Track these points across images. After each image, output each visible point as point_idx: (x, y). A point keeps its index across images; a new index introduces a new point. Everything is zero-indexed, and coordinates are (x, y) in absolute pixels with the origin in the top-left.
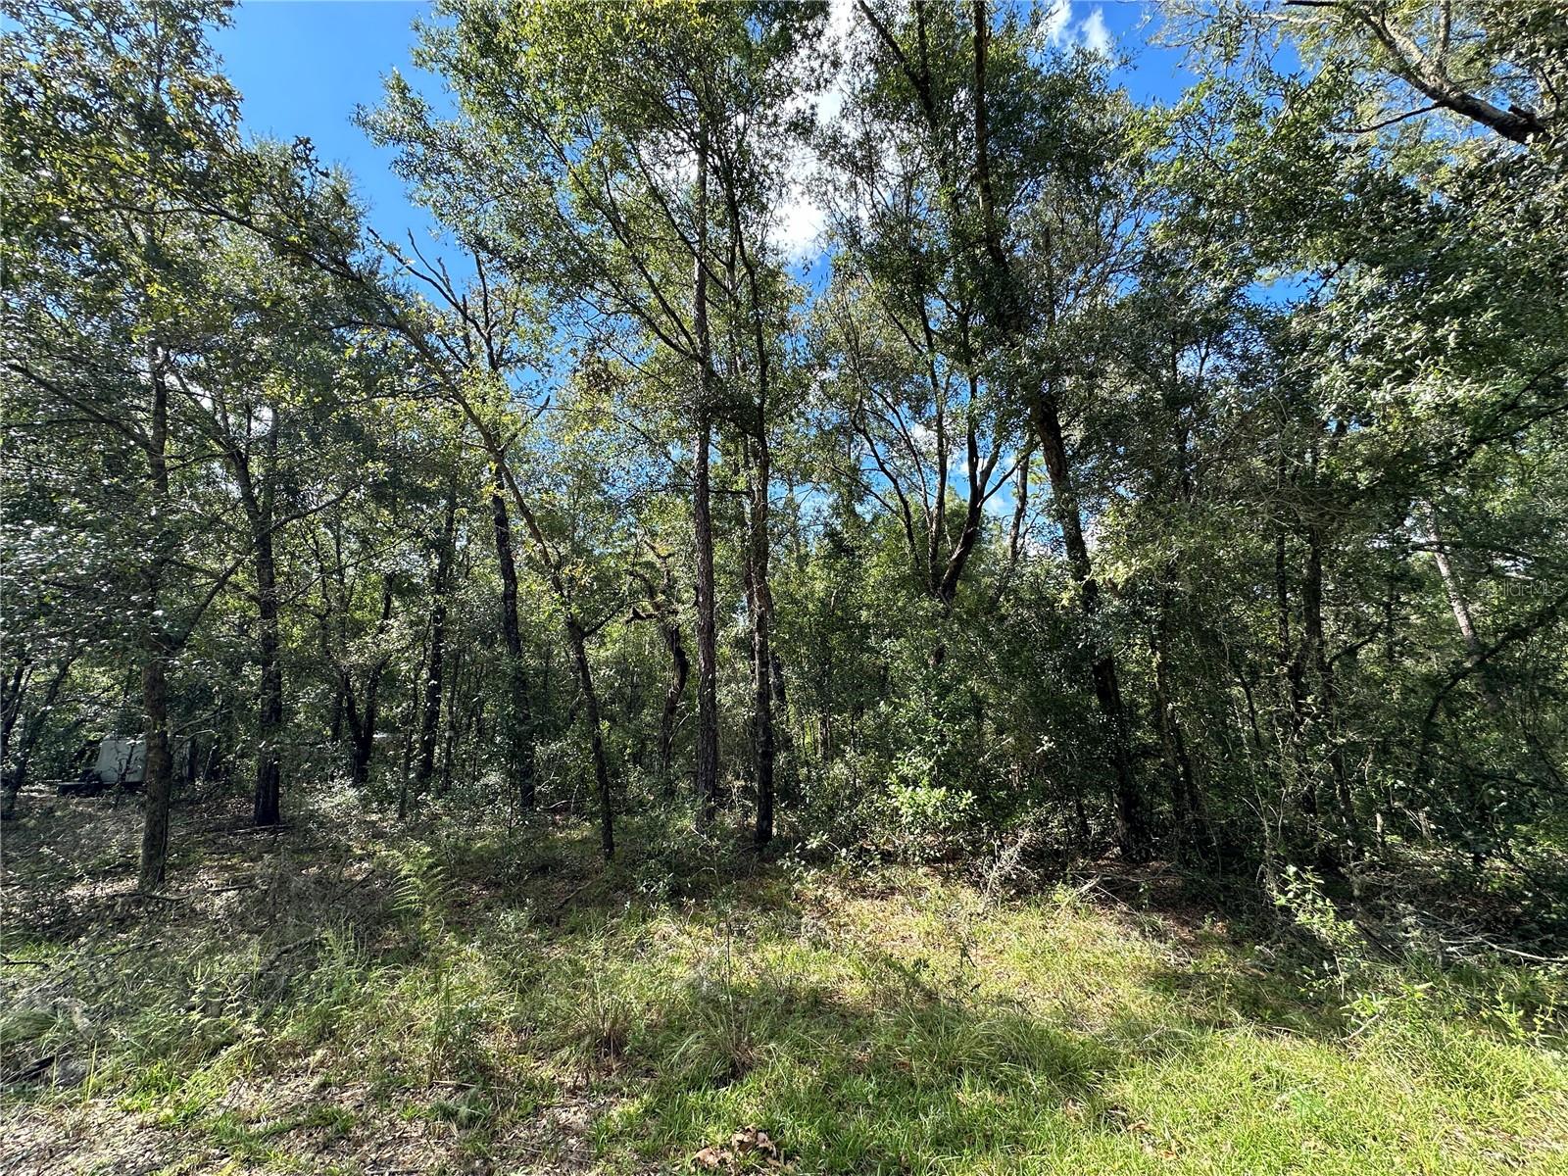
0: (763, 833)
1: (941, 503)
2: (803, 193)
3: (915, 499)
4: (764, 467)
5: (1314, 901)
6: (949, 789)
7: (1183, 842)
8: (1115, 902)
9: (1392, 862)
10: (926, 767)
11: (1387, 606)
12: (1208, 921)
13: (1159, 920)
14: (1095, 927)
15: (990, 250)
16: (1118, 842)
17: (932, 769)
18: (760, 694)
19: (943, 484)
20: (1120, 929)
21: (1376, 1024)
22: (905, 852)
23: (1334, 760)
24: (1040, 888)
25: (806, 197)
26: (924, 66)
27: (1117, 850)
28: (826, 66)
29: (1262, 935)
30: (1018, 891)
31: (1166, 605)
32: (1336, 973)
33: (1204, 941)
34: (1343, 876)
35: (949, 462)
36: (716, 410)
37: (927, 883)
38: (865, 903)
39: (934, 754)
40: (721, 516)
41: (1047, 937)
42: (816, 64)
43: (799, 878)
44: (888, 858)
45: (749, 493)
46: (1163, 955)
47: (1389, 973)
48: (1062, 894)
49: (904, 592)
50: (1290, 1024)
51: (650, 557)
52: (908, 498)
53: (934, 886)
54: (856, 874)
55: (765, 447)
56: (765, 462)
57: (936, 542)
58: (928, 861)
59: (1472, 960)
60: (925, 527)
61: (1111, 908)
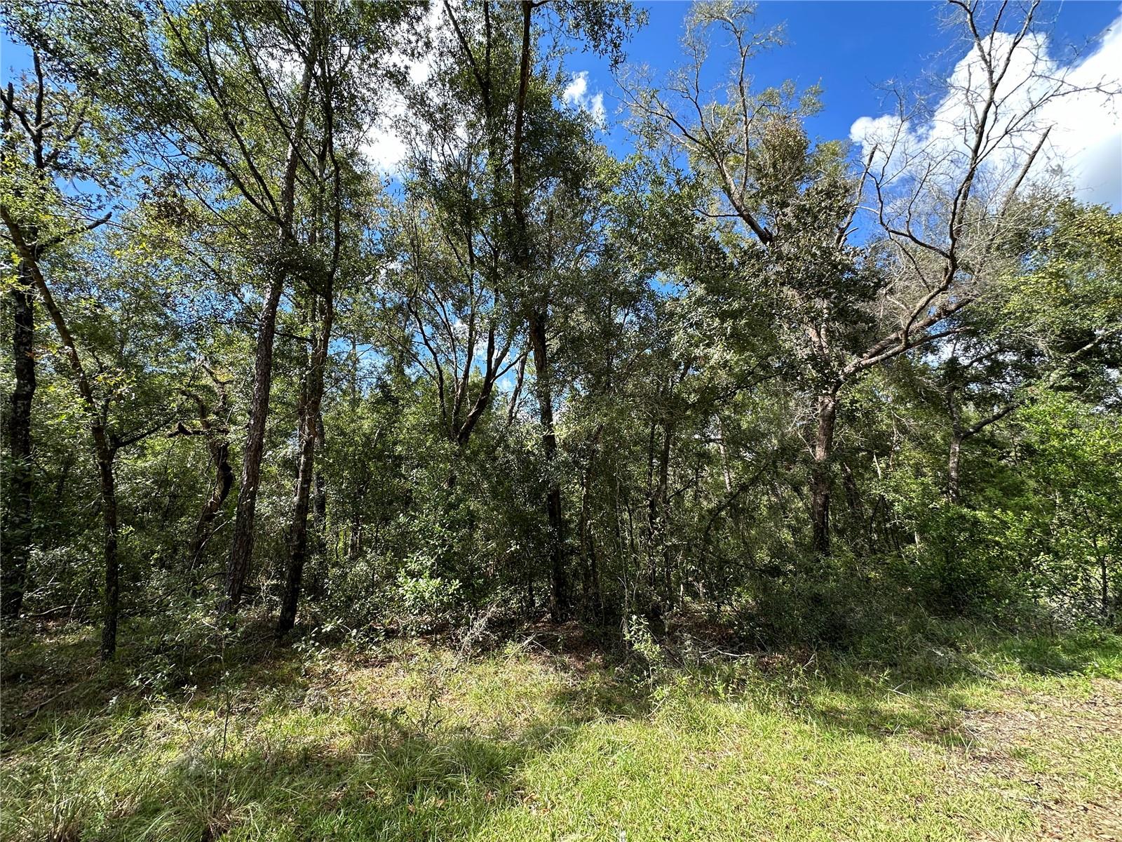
0: (286, 622)
1: (466, 376)
2: (392, 127)
3: (448, 370)
4: (328, 323)
5: (643, 635)
6: (443, 579)
7: (586, 608)
8: (543, 650)
9: (686, 611)
10: (429, 564)
11: (697, 470)
12: (594, 655)
13: (566, 659)
14: (529, 668)
15: (517, 212)
16: (551, 610)
17: (433, 565)
18: (299, 506)
19: (469, 362)
20: (543, 667)
21: (664, 703)
22: (405, 628)
23: (665, 555)
24: (498, 646)
25: (394, 130)
26: (487, 74)
27: (549, 616)
28: (420, 44)
29: (619, 661)
30: (484, 648)
31: (591, 459)
32: (649, 677)
33: (589, 669)
34: (661, 621)
35: (475, 348)
36: (290, 267)
37: (418, 650)
38: (366, 672)
39: (435, 553)
40: (283, 355)
41: (496, 678)
42: (413, 38)
43: (311, 657)
44: (390, 634)
45: (313, 340)
46: (567, 680)
47: (676, 673)
48: (511, 648)
49: (432, 436)
50: (625, 712)
51: (207, 381)
52: (443, 367)
53: (422, 651)
54: (362, 648)
55: (331, 306)
56: (330, 318)
57: (459, 402)
58: (422, 634)
59: (711, 661)
60: (453, 392)
61: (540, 654)
